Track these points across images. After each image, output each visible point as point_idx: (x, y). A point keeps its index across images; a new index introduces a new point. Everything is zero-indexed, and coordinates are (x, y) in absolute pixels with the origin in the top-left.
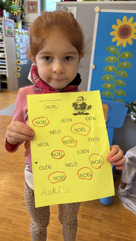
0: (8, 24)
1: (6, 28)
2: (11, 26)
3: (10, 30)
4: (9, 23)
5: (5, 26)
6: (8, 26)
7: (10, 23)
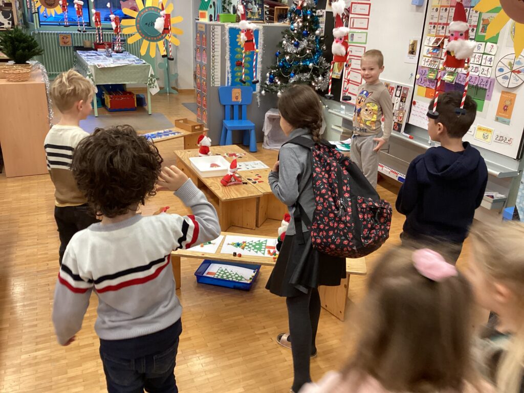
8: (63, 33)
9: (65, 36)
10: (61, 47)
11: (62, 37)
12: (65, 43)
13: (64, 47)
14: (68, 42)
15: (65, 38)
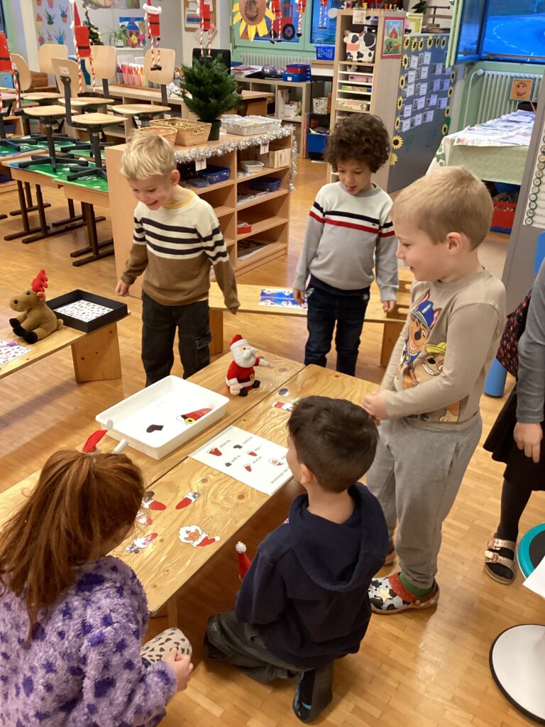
0: (391, 27)
1: (386, 38)
2: (397, 30)
3: (393, 39)
4: (393, 23)
5: (386, 30)
6: (391, 31)
7: (396, 23)
8: (521, 77)
9: (521, 83)
10: (511, 101)
11: (517, 83)
12: (519, 95)
13: (515, 102)
14: (524, 94)
15: (521, 86)
